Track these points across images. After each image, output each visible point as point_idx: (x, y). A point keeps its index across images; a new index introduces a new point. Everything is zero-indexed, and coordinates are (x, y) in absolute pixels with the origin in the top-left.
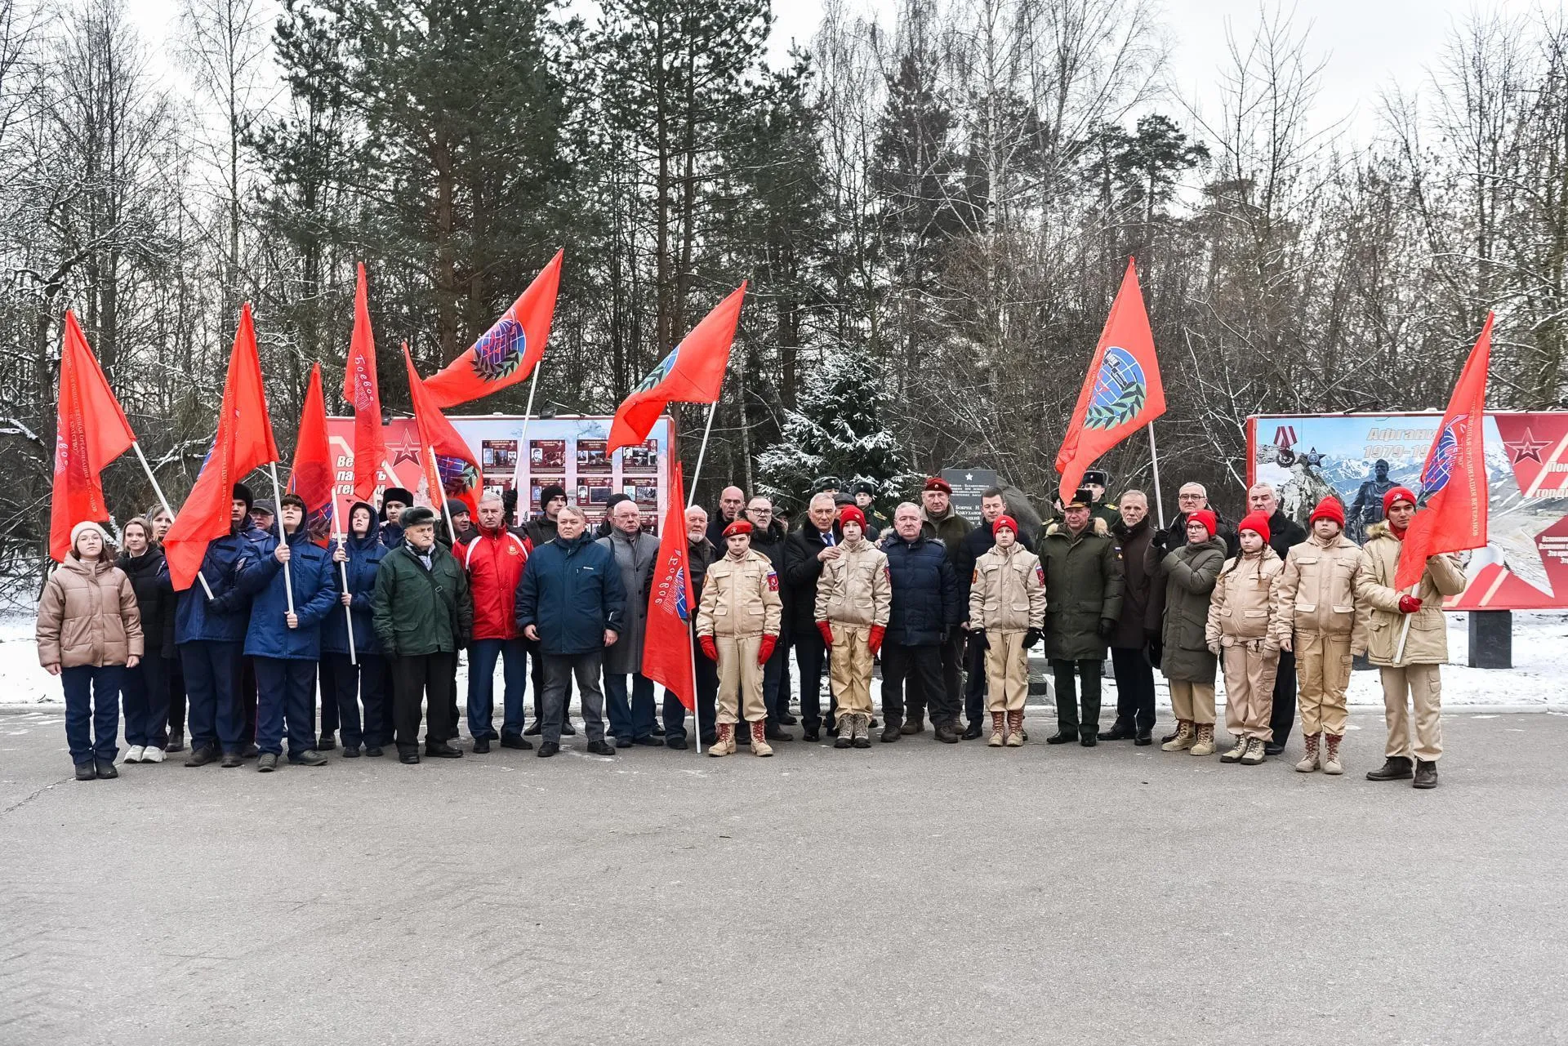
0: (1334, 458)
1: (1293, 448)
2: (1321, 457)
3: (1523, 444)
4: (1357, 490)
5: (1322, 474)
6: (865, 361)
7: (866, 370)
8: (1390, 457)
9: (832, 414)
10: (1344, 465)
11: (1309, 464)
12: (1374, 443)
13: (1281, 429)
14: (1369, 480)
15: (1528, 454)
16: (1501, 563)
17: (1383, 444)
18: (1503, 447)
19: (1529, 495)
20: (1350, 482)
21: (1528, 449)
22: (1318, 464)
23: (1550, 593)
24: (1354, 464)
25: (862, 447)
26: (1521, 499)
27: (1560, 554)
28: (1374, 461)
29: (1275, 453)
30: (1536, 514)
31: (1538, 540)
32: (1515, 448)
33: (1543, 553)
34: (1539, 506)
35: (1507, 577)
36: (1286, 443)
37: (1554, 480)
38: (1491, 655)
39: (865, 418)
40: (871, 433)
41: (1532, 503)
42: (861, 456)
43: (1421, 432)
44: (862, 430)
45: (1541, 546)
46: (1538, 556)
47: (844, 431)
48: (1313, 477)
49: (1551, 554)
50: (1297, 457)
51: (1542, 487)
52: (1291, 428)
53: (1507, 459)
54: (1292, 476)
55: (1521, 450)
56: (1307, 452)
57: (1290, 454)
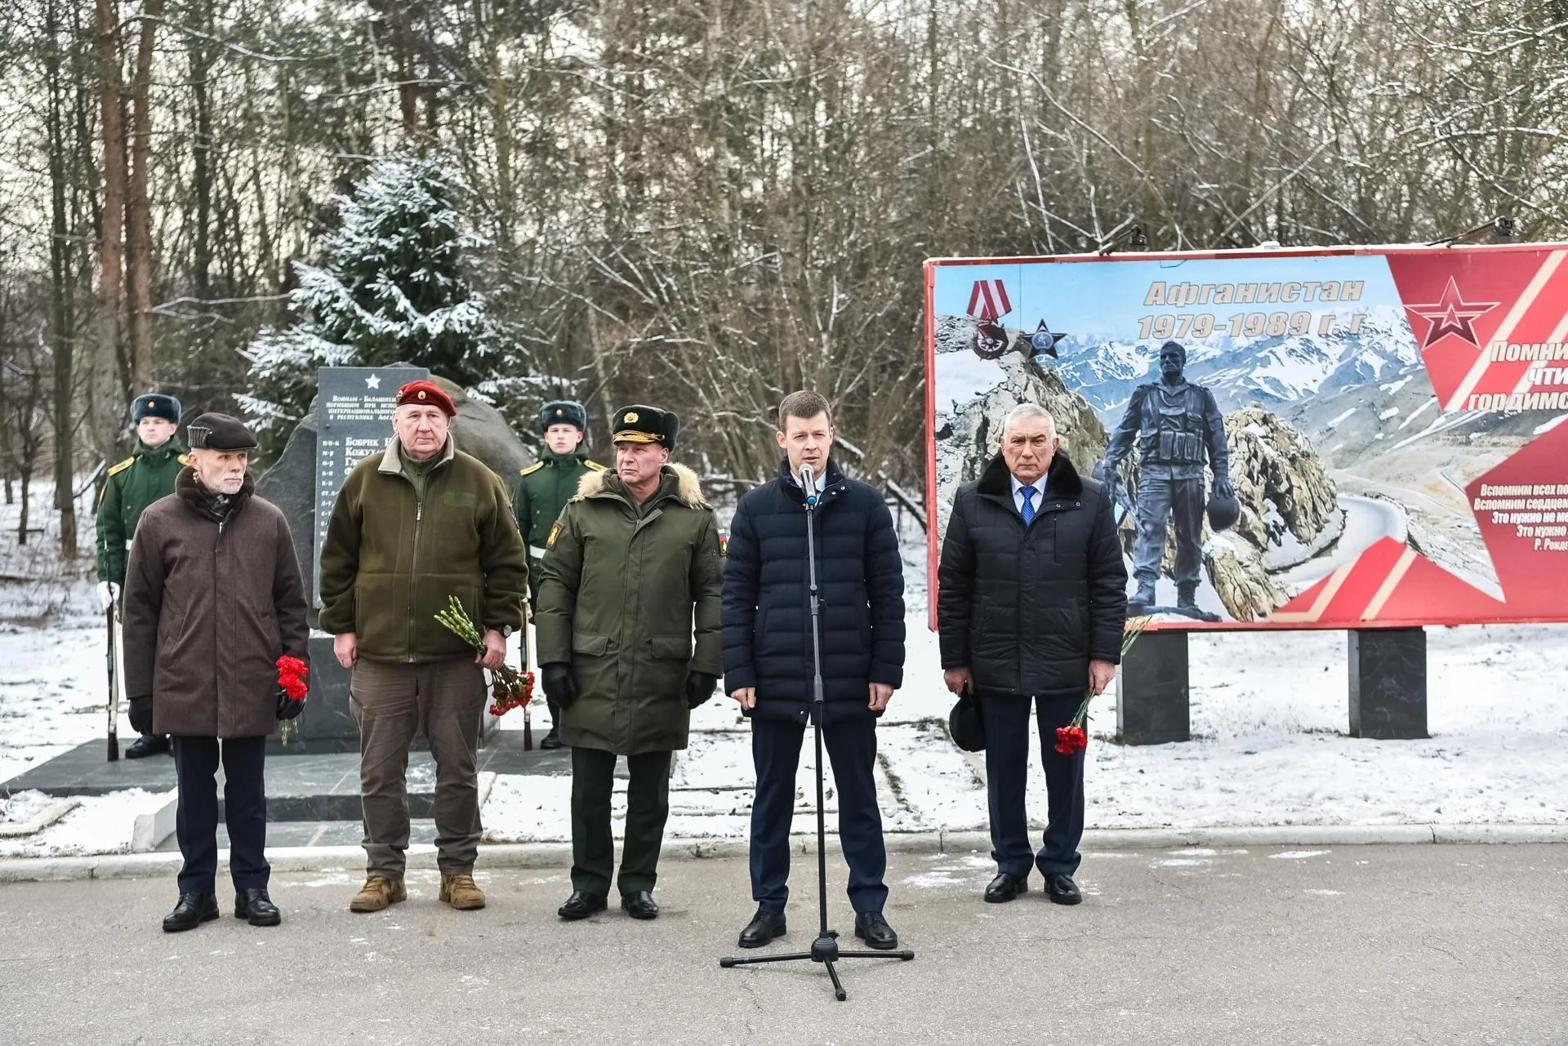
0: (1081, 340)
1: (1004, 321)
2: (1057, 338)
3: (1443, 308)
4: (1126, 401)
5: (1059, 371)
6: (436, 176)
7: (436, 193)
8: (1189, 336)
9: (369, 270)
10: (1101, 354)
11: (1035, 352)
12: (1156, 311)
13: (981, 286)
14: (1149, 382)
15: (1451, 328)
16: (1401, 537)
17: (1174, 311)
18: (1403, 315)
19: (1454, 405)
20: (1113, 385)
21: (1451, 317)
22: (1052, 352)
23: (1498, 594)
24: (1120, 351)
25: (423, 331)
26: (1440, 413)
27: (1516, 518)
28: (1157, 345)
29: (970, 331)
30: (1468, 443)
31: (1473, 492)
32: (1426, 316)
33: (1483, 517)
34: (1473, 427)
35: (1415, 563)
36: (990, 313)
37: (1502, 377)
38: (1386, 713)
39: (434, 279)
40: (446, 305)
41: (1458, 421)
42: (423, 347)
43: (1247, 286)
44: (427, 299)
45: (1479, 505)
46: (1472, 524)
47: (391, 302)
48: (1042, 376)
49: (1498, 518)
50: (1012, 339)
51: (1479, 389)
52: (999, 283)
53: (1410, 337)
54: (1002, 376)
55: (1438, 321)
56: (1031, 329)
57: (998, 334)
